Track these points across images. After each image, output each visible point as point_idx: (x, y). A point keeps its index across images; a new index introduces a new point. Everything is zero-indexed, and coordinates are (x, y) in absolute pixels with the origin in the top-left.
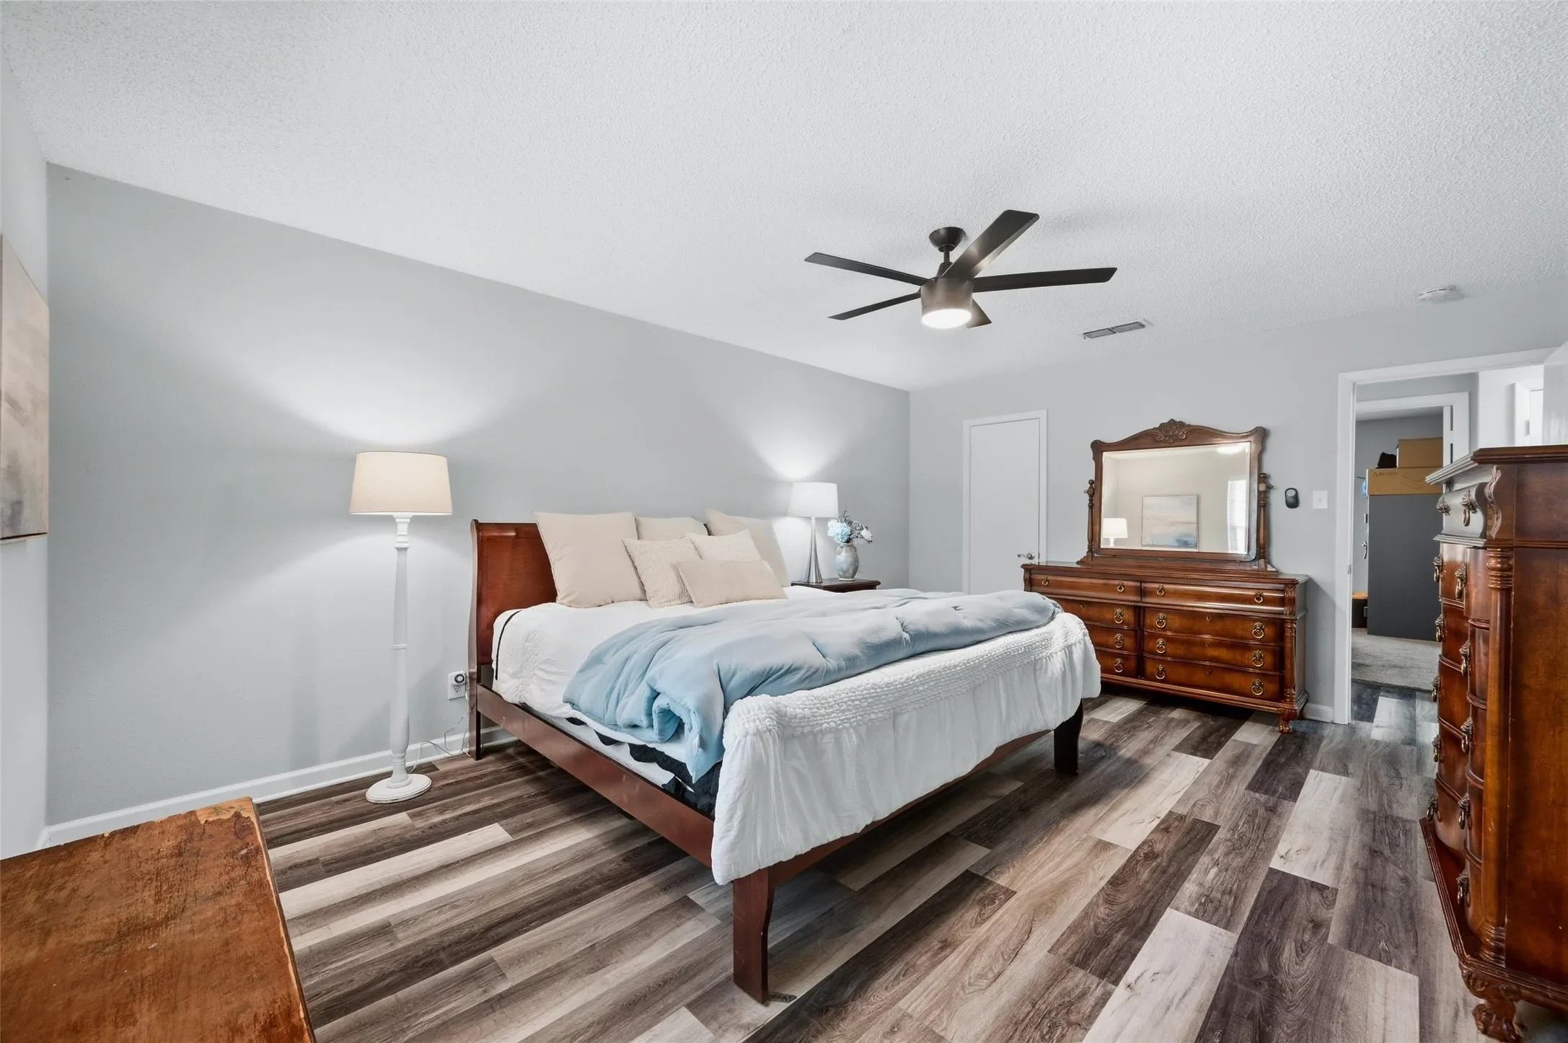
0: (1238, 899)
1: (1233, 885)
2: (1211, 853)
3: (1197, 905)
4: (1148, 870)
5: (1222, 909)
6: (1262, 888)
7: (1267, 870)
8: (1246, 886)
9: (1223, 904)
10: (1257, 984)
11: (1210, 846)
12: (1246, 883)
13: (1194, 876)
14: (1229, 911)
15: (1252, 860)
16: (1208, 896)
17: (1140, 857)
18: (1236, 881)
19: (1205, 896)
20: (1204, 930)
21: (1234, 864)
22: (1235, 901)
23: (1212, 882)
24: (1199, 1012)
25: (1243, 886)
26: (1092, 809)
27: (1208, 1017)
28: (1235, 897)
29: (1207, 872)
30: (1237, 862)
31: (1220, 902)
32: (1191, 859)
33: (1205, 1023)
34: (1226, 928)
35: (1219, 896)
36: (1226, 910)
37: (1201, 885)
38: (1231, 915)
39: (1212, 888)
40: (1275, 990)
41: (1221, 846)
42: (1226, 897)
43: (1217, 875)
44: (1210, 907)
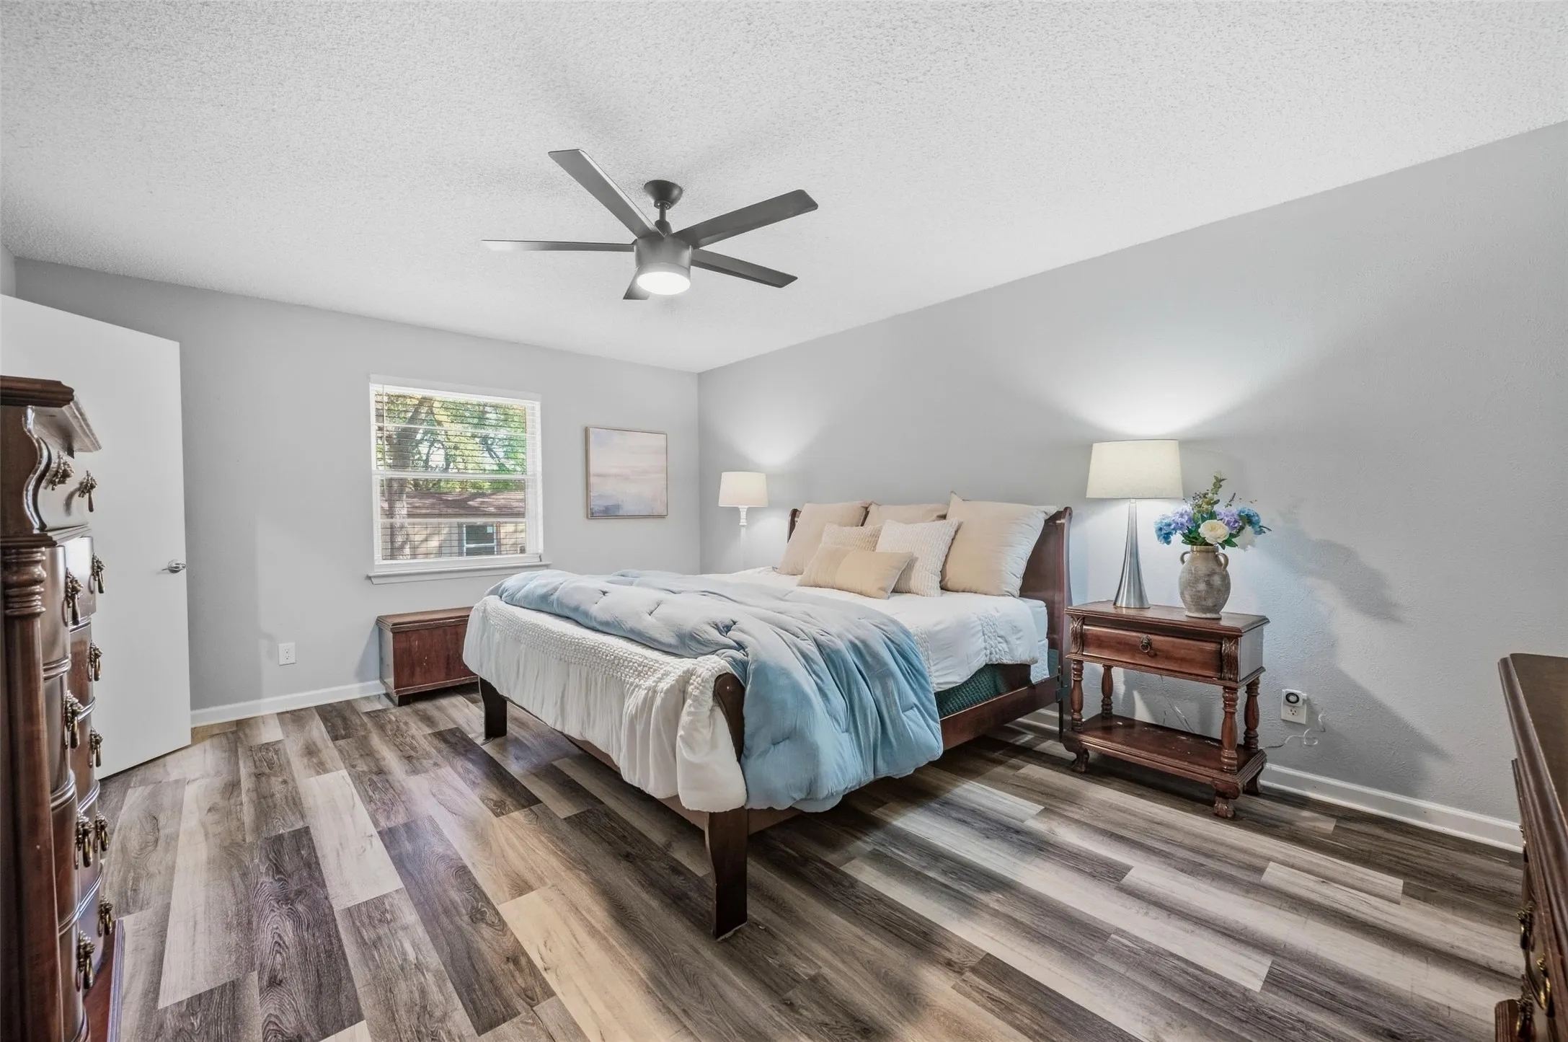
0: (362, 943)
1: (380, 955)
2: (437, 974)
3: (388, 908)
4: (459, 901)
5: (366, 921)
6: (350, 979)
7: (366, 1013)
8: (368, 966)
9: (370, 928)
10: (299, 893)
11: (450, 985)
12: (370, 970)
13: (420, 931)
14: (358, 924)
15: (390, 1010)
16: (388, 923)
17: (482, 906)
18: (381, 961)
19: (391, 920)
20: (363, 894)
21: (403, 985)
22: (362, 938)
23: (400, 941)
24: (323, 856)
25: (370, 963)
26: (606, 914)
27: (316, 857)
28: (366, 944)
29: (416, 946)
30: (404, 991)
31: (374, 927)
32: (447, 949)
33: (315, 853)
34: (349, 909)
35: (381, 932)
36: (363, 924)
37: (405, 928)
38: (354, 923)
39: (393, 934)
40: (286, 899)
41: (441, 998)
42: (373, 936)
43: (404, 954)
44: (377, 915)
